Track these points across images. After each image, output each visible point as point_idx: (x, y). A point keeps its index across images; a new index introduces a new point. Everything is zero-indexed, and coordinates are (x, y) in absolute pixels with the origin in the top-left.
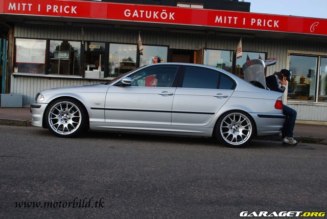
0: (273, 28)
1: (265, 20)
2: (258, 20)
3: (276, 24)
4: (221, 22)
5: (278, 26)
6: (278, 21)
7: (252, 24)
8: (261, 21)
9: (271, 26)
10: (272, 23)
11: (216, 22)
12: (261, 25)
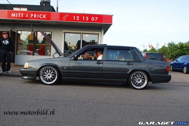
0: (43, 19)
1: (38, 15)
2: (35, 15)
3: (44, 16)
4: (15, 16)
5: (45, 18)
6: (45, 15)
7: (31, 17)
8: (36, 15)
9: (41, 18)
10: (42, 16)
11: (12, 16)
12: (36, 17)
